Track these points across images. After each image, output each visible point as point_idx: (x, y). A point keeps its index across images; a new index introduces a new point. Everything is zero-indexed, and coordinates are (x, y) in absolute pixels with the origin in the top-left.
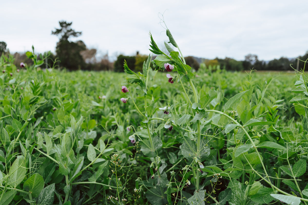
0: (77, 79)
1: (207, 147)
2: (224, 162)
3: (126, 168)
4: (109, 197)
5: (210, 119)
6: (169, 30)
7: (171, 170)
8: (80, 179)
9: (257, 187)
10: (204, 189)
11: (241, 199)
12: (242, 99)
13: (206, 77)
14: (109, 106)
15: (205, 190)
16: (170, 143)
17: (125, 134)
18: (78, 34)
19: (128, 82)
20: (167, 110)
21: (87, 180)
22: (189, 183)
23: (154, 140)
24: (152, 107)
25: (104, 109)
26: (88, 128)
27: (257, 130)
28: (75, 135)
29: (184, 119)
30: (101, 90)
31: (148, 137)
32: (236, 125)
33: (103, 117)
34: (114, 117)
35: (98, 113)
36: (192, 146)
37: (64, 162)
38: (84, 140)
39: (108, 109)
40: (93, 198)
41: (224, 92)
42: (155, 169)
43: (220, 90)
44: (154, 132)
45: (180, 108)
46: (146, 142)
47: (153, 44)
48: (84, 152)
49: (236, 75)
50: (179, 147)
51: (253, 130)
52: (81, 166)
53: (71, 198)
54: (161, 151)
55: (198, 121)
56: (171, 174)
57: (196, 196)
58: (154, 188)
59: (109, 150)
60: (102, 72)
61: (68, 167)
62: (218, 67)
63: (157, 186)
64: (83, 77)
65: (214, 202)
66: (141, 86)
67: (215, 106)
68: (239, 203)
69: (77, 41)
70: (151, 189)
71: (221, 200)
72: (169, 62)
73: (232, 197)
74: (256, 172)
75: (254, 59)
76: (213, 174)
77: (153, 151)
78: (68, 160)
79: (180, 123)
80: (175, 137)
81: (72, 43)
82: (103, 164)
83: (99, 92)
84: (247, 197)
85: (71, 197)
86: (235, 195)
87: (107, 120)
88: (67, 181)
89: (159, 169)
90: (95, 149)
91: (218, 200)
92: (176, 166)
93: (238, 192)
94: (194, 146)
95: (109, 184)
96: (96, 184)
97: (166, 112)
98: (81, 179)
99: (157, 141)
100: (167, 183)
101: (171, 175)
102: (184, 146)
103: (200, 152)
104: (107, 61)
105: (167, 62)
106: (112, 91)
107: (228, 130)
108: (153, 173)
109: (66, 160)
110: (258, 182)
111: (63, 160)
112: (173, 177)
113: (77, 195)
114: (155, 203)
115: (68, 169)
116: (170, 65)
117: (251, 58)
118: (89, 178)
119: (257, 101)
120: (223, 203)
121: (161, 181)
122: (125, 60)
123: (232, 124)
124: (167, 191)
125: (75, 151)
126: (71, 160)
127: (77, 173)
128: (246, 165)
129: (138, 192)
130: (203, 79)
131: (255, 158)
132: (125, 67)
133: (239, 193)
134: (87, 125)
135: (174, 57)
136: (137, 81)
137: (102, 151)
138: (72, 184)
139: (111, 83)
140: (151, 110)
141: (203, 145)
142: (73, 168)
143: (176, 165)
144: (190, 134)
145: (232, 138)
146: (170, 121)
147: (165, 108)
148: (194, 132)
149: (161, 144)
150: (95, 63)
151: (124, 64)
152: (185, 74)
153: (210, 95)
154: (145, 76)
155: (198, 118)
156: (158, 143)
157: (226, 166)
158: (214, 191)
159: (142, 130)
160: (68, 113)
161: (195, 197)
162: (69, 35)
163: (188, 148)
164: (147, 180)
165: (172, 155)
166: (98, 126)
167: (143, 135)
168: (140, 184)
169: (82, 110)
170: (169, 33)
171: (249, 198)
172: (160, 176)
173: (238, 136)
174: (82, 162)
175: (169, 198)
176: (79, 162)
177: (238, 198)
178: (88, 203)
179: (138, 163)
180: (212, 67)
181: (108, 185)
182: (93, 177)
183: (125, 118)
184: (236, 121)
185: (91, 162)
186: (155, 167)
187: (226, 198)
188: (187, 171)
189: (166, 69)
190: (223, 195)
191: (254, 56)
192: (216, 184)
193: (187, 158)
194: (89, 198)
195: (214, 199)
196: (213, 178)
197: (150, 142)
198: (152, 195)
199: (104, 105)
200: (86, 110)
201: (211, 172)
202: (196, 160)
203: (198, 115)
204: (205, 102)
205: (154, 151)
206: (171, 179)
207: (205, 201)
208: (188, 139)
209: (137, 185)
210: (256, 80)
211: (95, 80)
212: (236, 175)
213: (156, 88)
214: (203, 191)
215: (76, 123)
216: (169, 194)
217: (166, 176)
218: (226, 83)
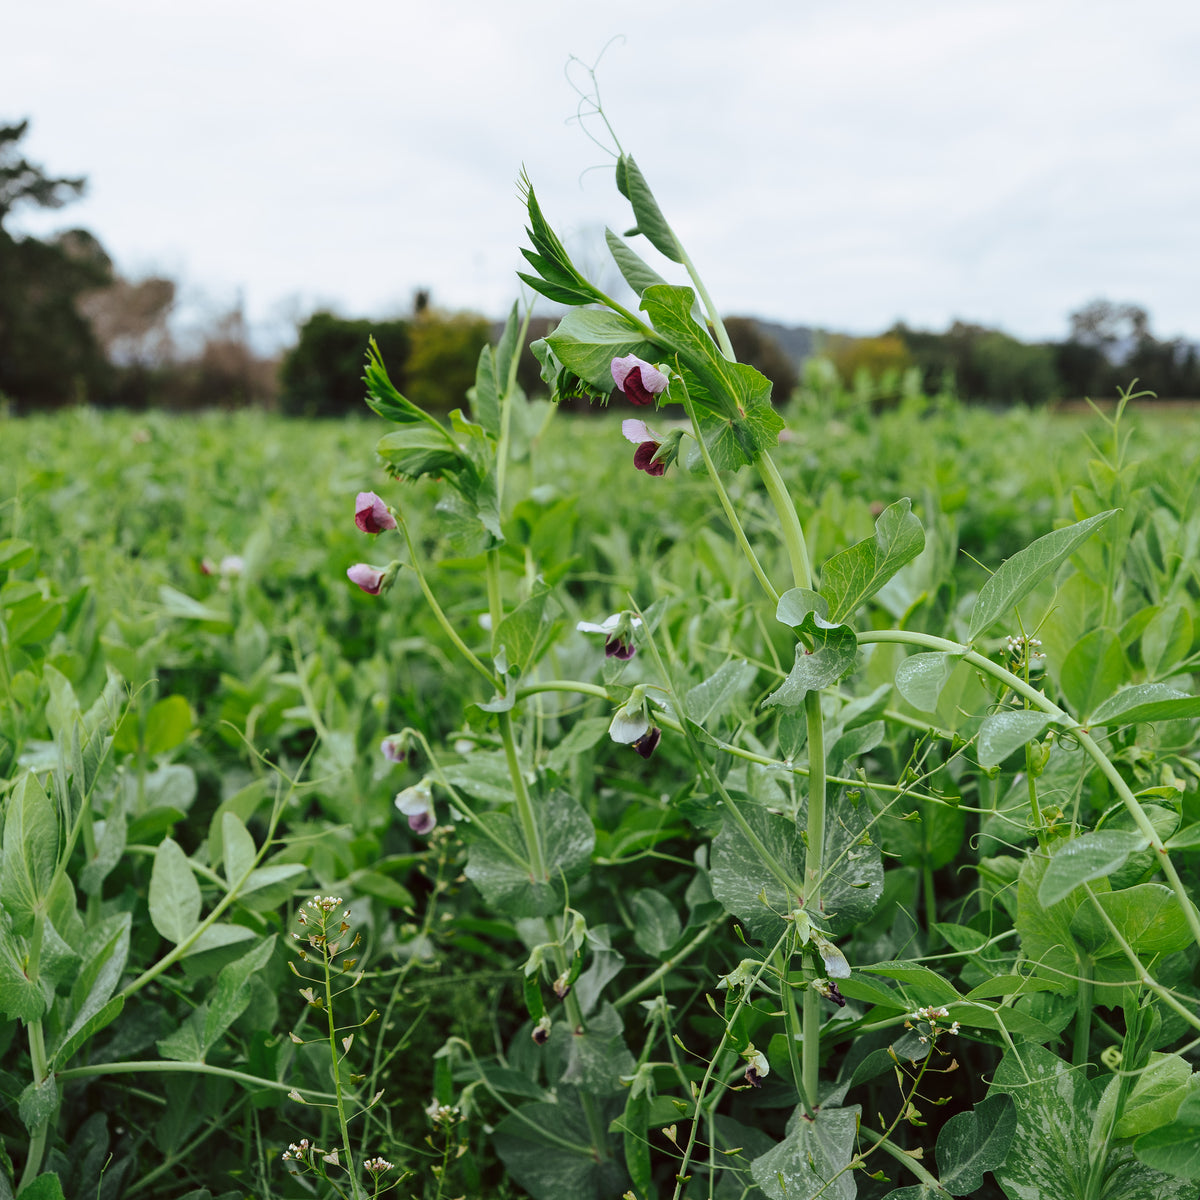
0: (63, 462)
1: (867, 853)
2: (962, 940)
3: (375, 984)
4: (291, 1146)
5: (875, 687)
6: (631, 160)
7: (651, 995)
8: (105, 1050)
9: (1170, 1085)
10: (848, 1101)
11: (1070, 1158)
12: (1071, 568)
13: (841, 443)
14: (263, 617)
15: (858, 1109)
16: (638, 836)
17: (365, 784)
18: (63, 192)
19: (392, 467)
20: (627, 634)
21: (152, 1054)
22: (761, 1064)
23: (544, 815)
24: (534, 616)
25: (230, 637)
26: (146, 748)
27: (1161, 753)
28: (83, 786)
29: (723, 685)
30: (213, 525)
31: (510, 797)
32: (1042, 720)
33: (226, 681)
34: (295, 680)
35: (200, 659)
36: (772, 846)
37: (18, 943)
38: (129, 818)
39: (260, 634)
40: (184, 1160)
41: (952, 526)
42: (552, 986)
43: (931, 517)
44: (541, 768)
45: (694, 625)
46: (498, 827)
47: (544, 240)
48: (129, 887)
49: (1019, 429)
50: (691, 858)
51: (1135, 753)
52: (117, 971)
53: (56, 1157)
54: (584, 883)
55: (811, 699)
56: (649, 1016)
57: (799, 1142)
58: (542, 1099)
59: (277, 873)
60: (212, 418)
61: (44, 973)
62: (913, 380)
63: (564, 1089)
64: (105, 448)
65: (907, 1179)
66: (465, 491)
67: (900, 613)
68: (1058, 1184)
69: (57, 233)
70: (527, 1104)
71: (950, 1165)
72: (636, 349)
73: (1018, 1150)
74: (1165, 993)
75: (1124, 329)
76: (904, 1012)
77: (540, 878)
78: (40, 933)
79: (700, 710)
80: (665, 798)
81: (30, 245)
82: (247, 956)
83: (202, 533)
84: (1110, 1147)
85: (60, 1154)
86: (1034, 1135)
87: (256, 698)
88: (39, 1055)
89: (578, 989)
90: (196, 873)
91: (932, 1165)
92: (675, 972)
93: (1055, 1116)
94: (785, 849)
95: (281, 1077)
96: (202, 1075)
97: (617, 648)
98: (116, 1047)
99: (564, 822)
100: (621, 1068)
101: (646, 1024)
102: (725, 850)
103: (824, 883)
104: (237, 351)
105: (624, 351)
106: (283, 529)
107: (998, 746)
108: (544, 1009)
109: (31, 935)
110: (1171, 1056)
111: (14, 932)
112: (661, 1030)
113: (89, 1141)
114: (553, 1186)
115: (43, 983)
116: (647, 369)
117: (1105, 328)
118: (163, 1038)
119: (1156, 580)
120: (963, 1181)
121: (590, 1060)
122: (372, 342)
123: (1017, 714)
124: (625, 1116)
125: (75, 880)
126: (57, 935)
127: (96, 1011)
128: (1098, 961)
129: (452, 1120)
130: (820, 453)
131: (1151, 915)
132: (370, 381)
133: (1059, 1124)
134: (139, 731)
135: (668, 321)
136: (442, 464)
137: (236, 878)
138: (65, 1072)
139: (270, 480)
140: (526, 637)
141: (838, 840)
142: (69, 981)
143: (675, 960)
144: (759, 777)
145: (1013, 801)
146: (644, 701)
147: (611, 625)
148: (787, 769)
149: (584, 835)
150: (169, 363)
151: (369, 362)
152: (732, 417)
153: (881, 542)
154: (489, 435)
155: (809, 677)
156: (571, 830)
157: (977, 969)
158: (911, 1113)
159: (470, 757)
160: (29, 657)
161: (794, 1148)
162: (14, 197)
163: (749, 862)
164: (500, 1057)
165: (652, 903)
166: (200, 740)
167: (477, 787)
168: (458, 1077)
169: (110, 640)
170: (633, 178)
171: (1116, 1156)
172: (581, 1029)
173: (1048, 787)
174: (123, 946)
175: (640, 1159)
176: (101, 948)
177: (1054, 1156)
178: (157, 1191)
179: (443, 956)
180: (876, 378)
181: (275, 1079)
182: (187, 1032)
183: (362, 691)
184: (1039, 696)
185: (172, 946)
186: (554, 975)
187: (981, 1151)
188: (747, 991)
189: (622, 389)
190: (963, 1139)
191: (1124, 315)
192: (924, 1069)
193: (746, 916)
194: (159, 1158)
195: (911, 1158)
196: (906, 1036)
197: (523, 827)
198: (530, 1140)
199: (236, 611)
200: (135, 640)
201: (891, 999)
202: (807, 930)
203: (815, 659)
204: (853, 587)
205: (545, 882)
206: (647, 1047)
207: (857, 1172)
208: (751, 806)
209: (442, 1082)
210: (1142, 457)
211: (174, 464)
212: (1041, 1016)
213: (552, 505)
214: (845, 1113)
215: (79, 713)
216: (637, 1131)
217: (621, 1029)
218: (963, 476)
